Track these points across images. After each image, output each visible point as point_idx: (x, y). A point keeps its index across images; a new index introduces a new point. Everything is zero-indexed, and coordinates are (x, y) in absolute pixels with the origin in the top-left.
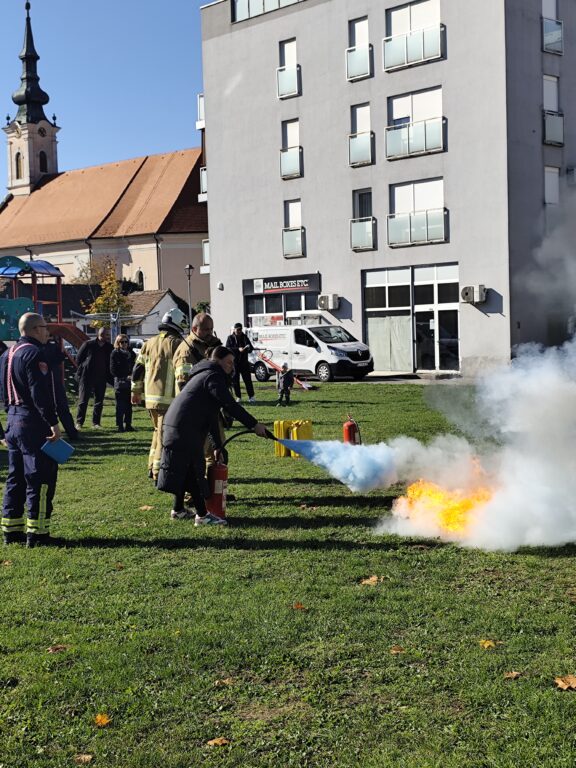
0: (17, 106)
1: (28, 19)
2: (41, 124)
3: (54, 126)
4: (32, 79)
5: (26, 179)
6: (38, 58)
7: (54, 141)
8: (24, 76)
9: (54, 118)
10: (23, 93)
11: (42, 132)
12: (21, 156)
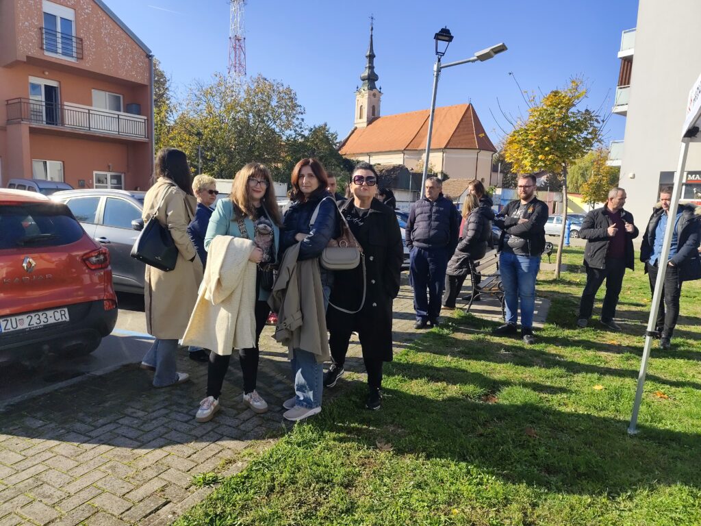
0: (362, 82)
1: (372, 36)
2: (374, 91)
3: (380, 92)
4: (371, 68)
5: (365, 119)
6: (375, 57)
7: (379, 100)
8: (368, 65)
9: (380, 88)
10: (366, 74)
11: (374, 95)
12: (363, 107)
